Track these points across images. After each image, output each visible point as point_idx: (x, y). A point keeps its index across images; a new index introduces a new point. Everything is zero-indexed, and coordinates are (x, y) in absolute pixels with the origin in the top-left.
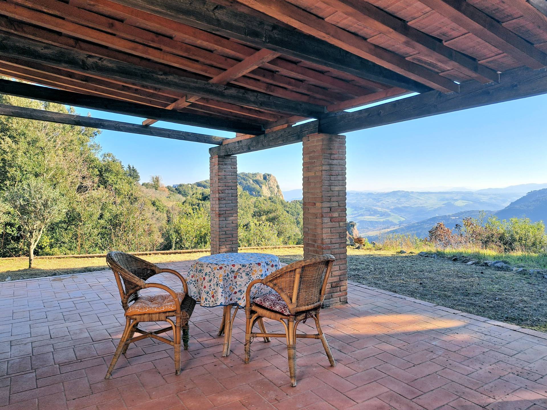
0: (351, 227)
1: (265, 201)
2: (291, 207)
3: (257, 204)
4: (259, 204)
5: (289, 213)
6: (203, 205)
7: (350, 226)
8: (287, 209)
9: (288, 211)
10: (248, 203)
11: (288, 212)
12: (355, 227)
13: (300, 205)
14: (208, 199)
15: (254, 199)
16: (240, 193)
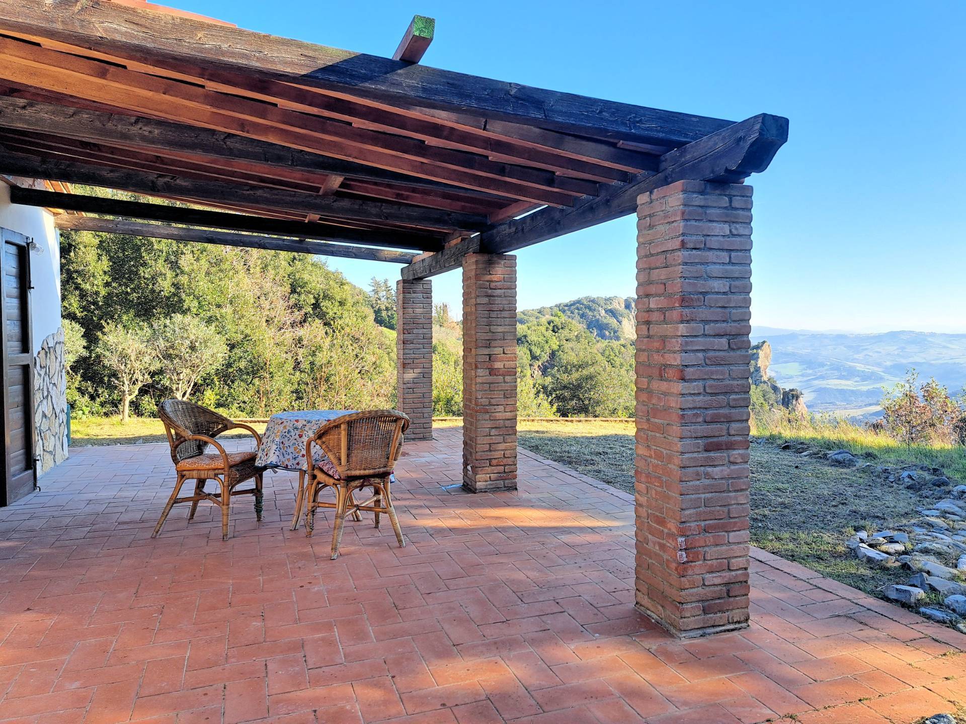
0: (792, 399)
1: (622, 348)
4: (611, 353)
7: (790, 397)
12: (801, 400)
14: (522, 343)
15: (603, 344)
16: (576, 334)
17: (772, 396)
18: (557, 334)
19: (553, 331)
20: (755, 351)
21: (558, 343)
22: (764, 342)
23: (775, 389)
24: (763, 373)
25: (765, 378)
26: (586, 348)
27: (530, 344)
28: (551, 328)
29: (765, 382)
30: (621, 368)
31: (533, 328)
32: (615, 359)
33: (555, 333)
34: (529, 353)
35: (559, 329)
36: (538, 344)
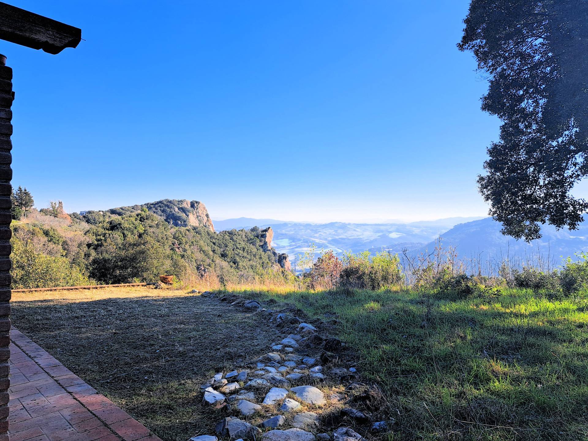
0: (283, 259)
1: (187, 231)
2: (218, 238)
3: (177, 235)
4: (180, 235)
5: (215, 245)
6: (110, 235)
7: (282, 258)
8: (214, 241)
9: (215, 243)
10: (166, 234)
11: (214, 244)
12: (287, 259)
13: (229, 236)
14: (117, 228)
15: (175, 229)
16: (156, 223)
17: (273, 258)
18: (143, 223)
19: (140, 220)
20: (264, 233)
21: (143, 229)
22: (269, 228)
23: (274, 254)
24: (268, 245)
25: (269, 248)
26: (163, 232)
27: (123, 230)
28: (139, 219)
29: (269, 250)
30: (186, 244)
31: (126, 218)
32: (183, 238)
33: (142, 222)
34: (122, 235)
35: (144, 220)
36: (129, 230)
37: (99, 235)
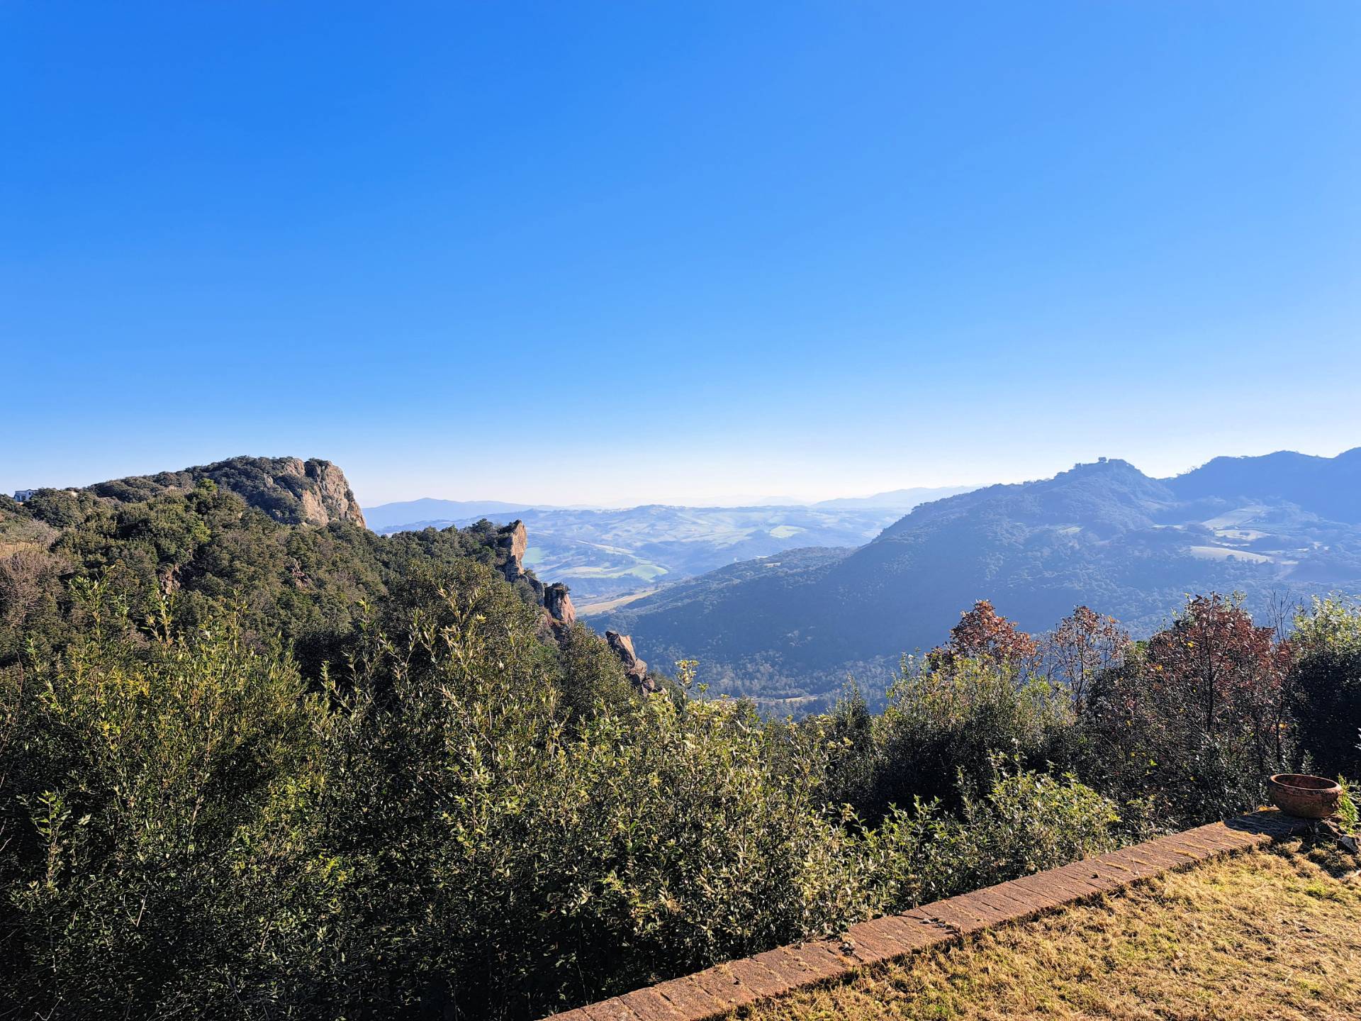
0: (557, 597)
1: (319, 536)
2: (394, 551)
3: (295, 544)
4: (302, 545)
5: (388, 568)
6: (122, 550)
7: (554, 595)
8: (384, 557)
9: (388, 563)
10: (269, 543)
11: (386, 564)
12: (567, 598)
13: (420, 545)
14: (140, 533)
15: (286, 531)
16: (240, 515)
17: (532, 594)
18: (206, 517)
19: (198, 511)
20: (507, 534)
21: (209, 532)
22: (517, 522)
23: (535, 584)
24: (518, 565)
25: (521, 571)
26: (260, 539)
27: (155, 535)
28: (194, 506)
29: (522, 577)
30: (318, 568)
31: (161, 507)
32: (309, 554)
33: (203, 514)
34: (155, 551)
35: (209, 509)
36: (171, 535)
37: (90, 552)
